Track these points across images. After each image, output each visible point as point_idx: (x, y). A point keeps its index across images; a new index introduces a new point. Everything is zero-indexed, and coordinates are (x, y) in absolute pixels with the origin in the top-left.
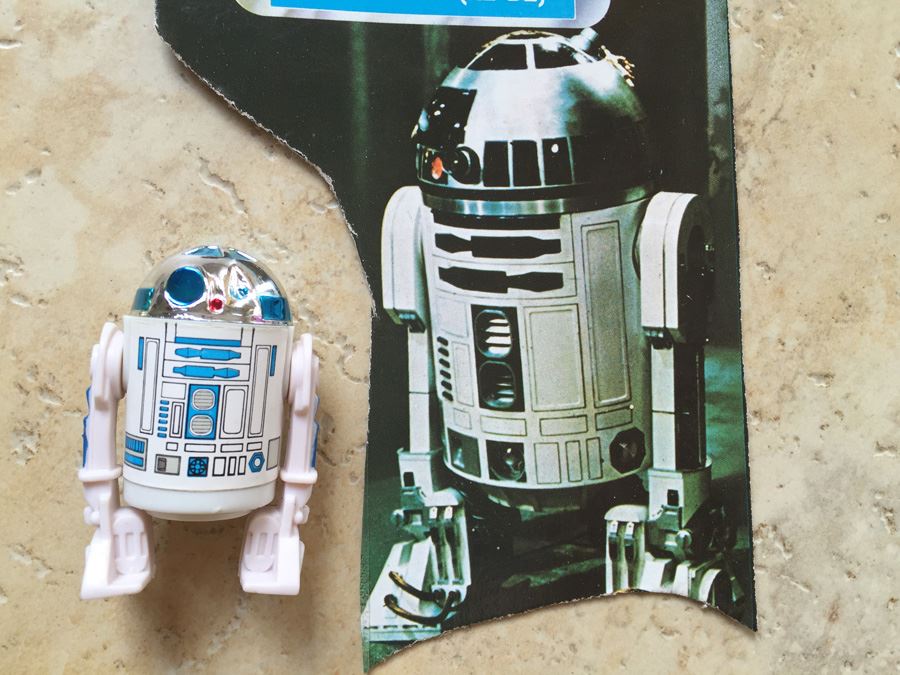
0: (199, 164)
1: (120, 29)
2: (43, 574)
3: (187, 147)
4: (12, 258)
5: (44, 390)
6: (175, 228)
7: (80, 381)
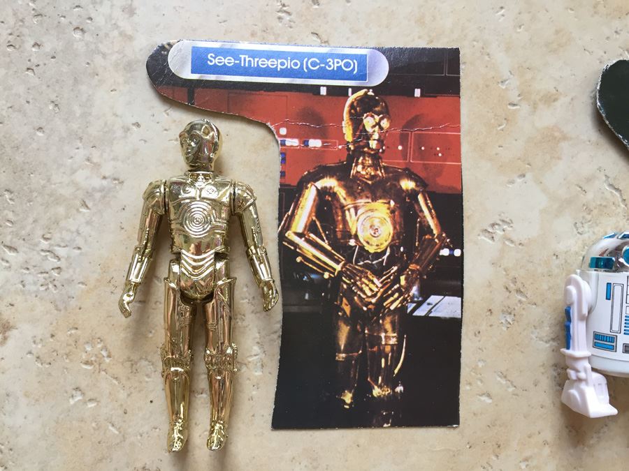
0: (604, 178)
1: (570, 103)
2: (511, 389)
3: (599, 169)
4: (508, 220)
5: (519, 291)
6: (590, 211)
7: (537, 289)
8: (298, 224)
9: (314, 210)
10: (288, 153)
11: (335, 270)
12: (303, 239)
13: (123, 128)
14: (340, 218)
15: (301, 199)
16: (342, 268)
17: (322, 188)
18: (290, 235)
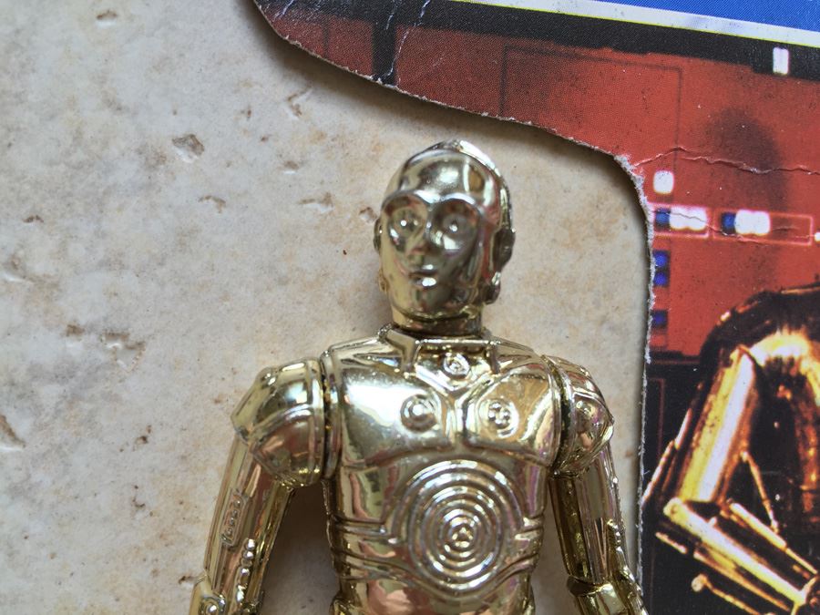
8: (700, 473)
9: (746, 430)
10: (676, 253)
11: (790, 603)
12: (714, 520)
13: (140, 152)
14: (812, 452)
15: (711, 398)
16: (809, 598)
17: (768, 363)
18: (677, 510)
